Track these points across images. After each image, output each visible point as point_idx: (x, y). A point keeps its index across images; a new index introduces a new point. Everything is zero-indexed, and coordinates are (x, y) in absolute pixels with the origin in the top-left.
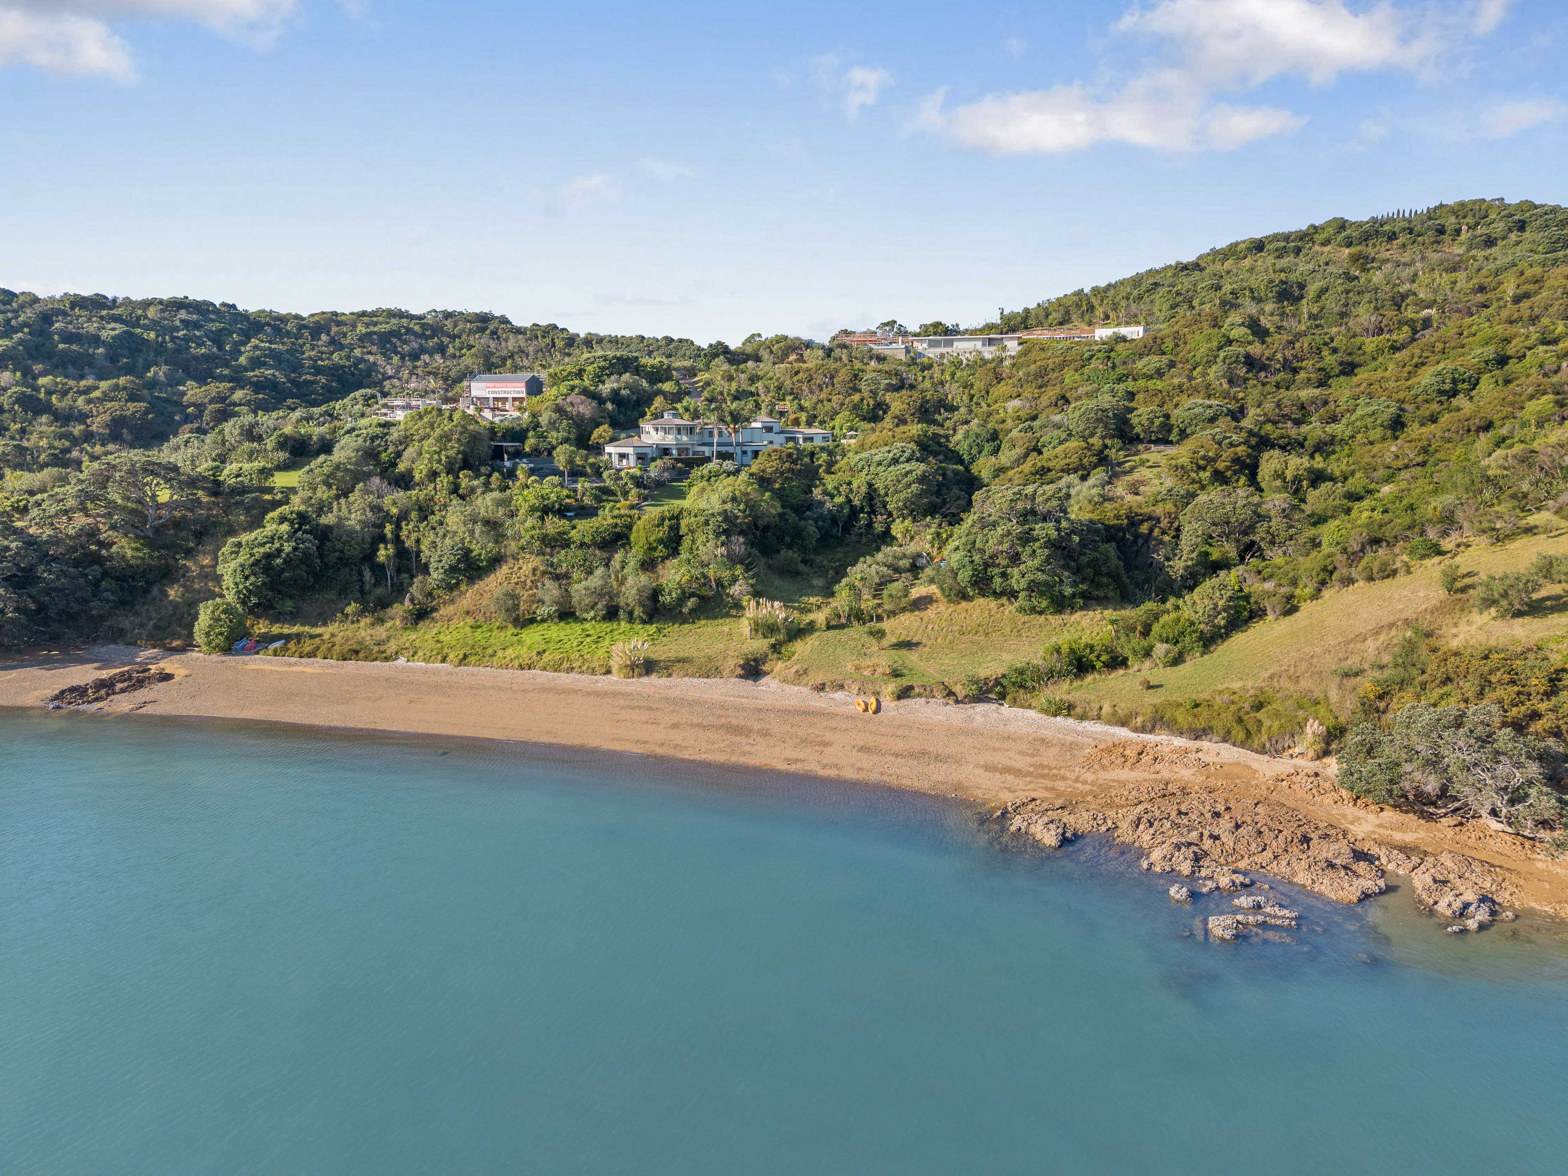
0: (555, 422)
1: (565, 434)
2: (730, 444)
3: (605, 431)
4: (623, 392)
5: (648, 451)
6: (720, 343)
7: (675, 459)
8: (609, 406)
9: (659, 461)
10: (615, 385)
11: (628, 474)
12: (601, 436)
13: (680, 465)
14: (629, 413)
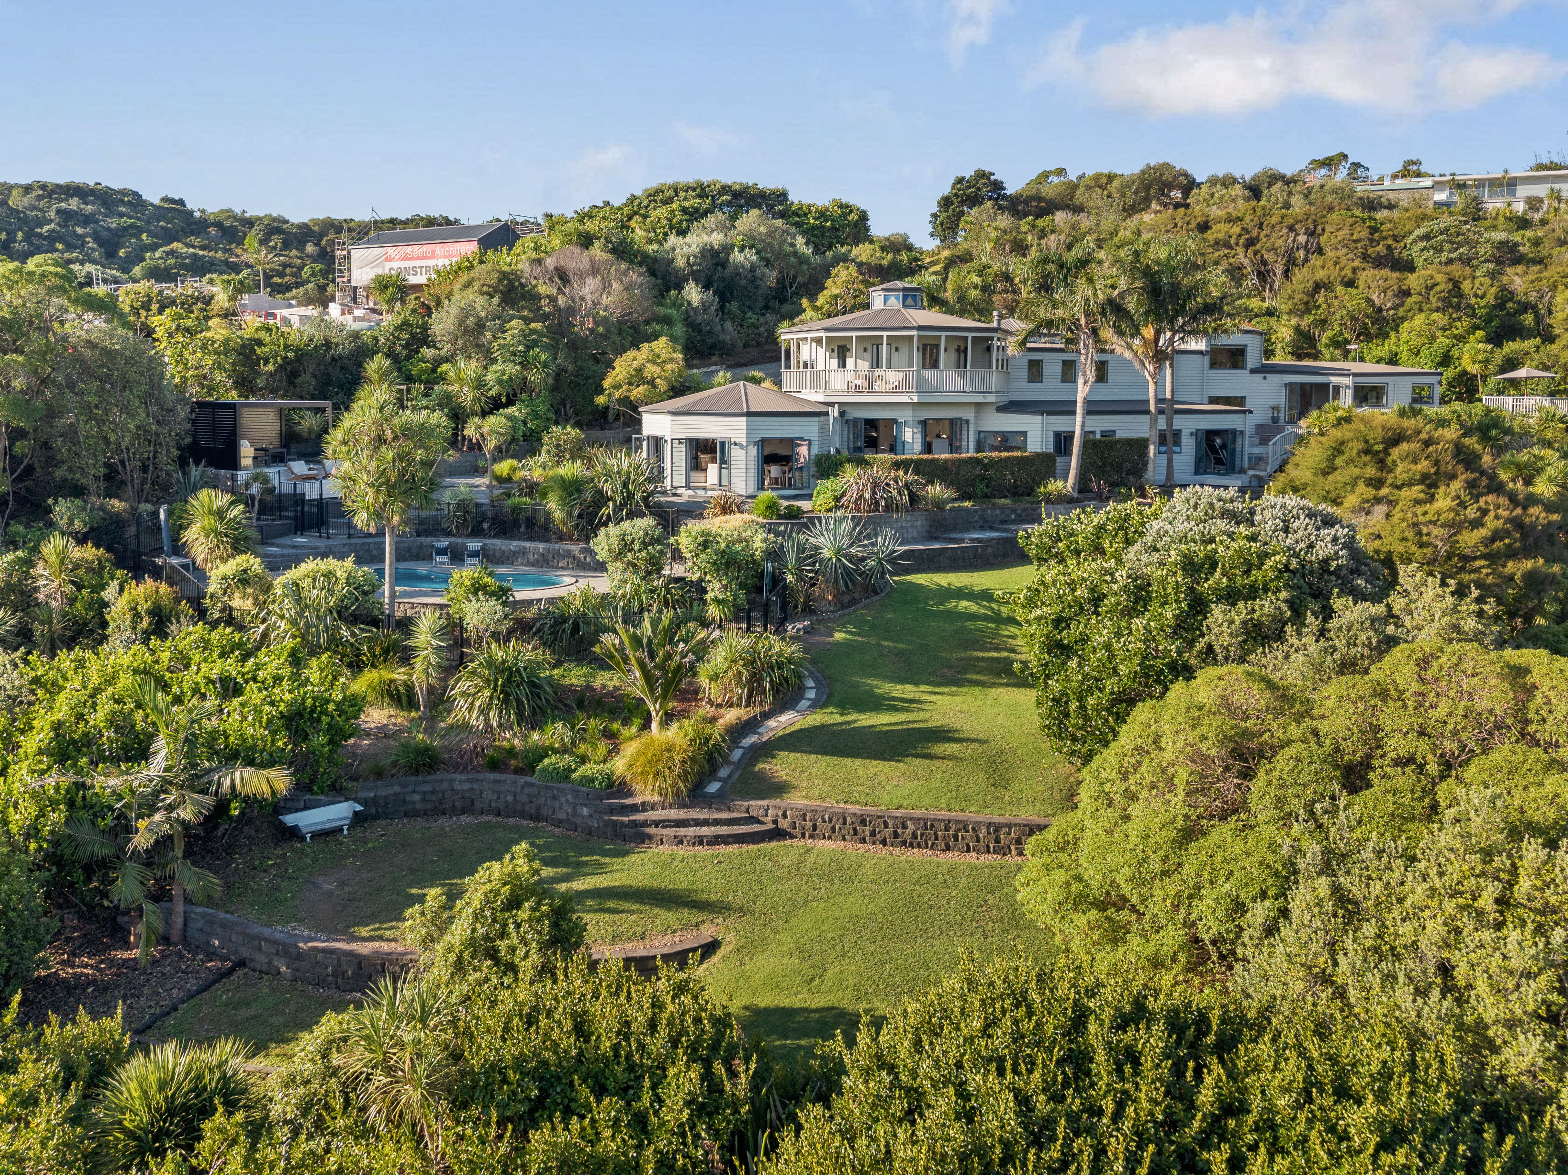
0: (480, 326)
1: (512, 369)
2: (1138, 408)
3: (654, 360)
4: (737, 257)
5: (809, 429)
6: (982, 175)
7: (918, 467)
8: (693, 294)
9: (850, 475)
10: (716, 239)
11: (706, 542)
12: (638, 377)
13: (936, 490)
14: (752, 317)
